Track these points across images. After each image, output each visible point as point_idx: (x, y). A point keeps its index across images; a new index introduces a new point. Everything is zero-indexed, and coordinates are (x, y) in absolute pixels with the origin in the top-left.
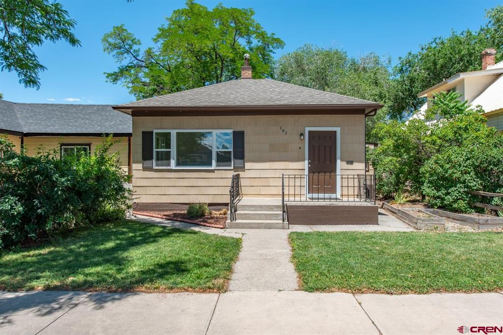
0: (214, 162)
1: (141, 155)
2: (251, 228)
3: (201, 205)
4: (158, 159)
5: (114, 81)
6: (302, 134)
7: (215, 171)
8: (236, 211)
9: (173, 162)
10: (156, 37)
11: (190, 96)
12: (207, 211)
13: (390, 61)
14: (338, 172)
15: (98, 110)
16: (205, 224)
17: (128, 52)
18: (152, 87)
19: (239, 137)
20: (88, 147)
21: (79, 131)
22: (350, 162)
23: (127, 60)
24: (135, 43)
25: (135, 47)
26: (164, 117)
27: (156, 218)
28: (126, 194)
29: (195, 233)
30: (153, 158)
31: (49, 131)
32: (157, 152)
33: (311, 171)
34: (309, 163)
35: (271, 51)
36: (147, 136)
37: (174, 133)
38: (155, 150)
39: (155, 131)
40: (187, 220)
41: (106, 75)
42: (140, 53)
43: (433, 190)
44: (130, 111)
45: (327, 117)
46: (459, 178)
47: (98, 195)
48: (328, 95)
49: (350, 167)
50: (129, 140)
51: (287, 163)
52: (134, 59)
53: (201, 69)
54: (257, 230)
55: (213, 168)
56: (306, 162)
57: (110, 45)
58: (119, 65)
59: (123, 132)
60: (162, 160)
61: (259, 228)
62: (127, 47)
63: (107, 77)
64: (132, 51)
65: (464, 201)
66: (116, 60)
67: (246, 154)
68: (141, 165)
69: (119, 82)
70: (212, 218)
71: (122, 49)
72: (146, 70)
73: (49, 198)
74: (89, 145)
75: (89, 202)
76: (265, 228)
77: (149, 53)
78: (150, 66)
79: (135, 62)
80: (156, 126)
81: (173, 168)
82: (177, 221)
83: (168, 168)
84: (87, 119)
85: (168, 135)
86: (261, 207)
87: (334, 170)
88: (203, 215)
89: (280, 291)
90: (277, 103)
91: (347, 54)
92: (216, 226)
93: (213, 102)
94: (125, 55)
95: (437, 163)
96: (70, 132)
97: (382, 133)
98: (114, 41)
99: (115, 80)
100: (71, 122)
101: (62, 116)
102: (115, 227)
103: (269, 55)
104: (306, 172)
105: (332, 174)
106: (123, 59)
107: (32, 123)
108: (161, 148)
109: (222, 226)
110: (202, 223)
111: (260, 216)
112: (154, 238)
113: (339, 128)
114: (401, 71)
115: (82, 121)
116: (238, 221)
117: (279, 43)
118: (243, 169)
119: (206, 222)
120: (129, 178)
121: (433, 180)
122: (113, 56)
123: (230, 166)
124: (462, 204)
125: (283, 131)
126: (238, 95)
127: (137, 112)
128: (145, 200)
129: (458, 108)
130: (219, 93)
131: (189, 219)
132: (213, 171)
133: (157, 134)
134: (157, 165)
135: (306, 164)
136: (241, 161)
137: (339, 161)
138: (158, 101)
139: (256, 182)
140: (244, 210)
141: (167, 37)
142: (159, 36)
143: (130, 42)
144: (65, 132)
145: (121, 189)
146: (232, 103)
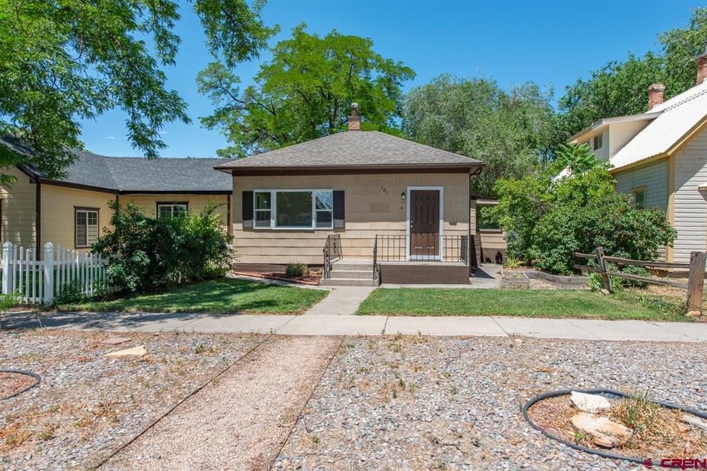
0: (314, 222)
1: (241, 215)
2: (343, 285)
3: (299, 266)
4: (258, 219)
5: (209, 126)
6: (403, 194)
7: (315, 232)
8: (331, 269)
9: (273, 222)
10: (257, 76)
11: (291, 154)
12: (305, 271)
13: (552, 93)
14: (441, 233)
15: (195, 164)
16: (301, 281)
17: (225, 91)
18: (252, 132)
19: (339, 197)
20: (185, 206)
21: (176, 188)
22: (453, 223)
23: (224, 101)
24: (234, 81)
25: (234, 86)
26: (264, 177)
27: (256, 277)
28: (228, 253)
29: (289, 287)
30: (253, 218)
31: (145, 188)
32: (258, 212)
33: (412, 231)
34: (411, 224)
35: (399, 83)
36: (247, 196)
37: (274, 193)
38: (255, 210)
39: (255, 191)
40: (285, 279)
41: (201, 120)
42: (239, 93)
44: (230, 171)
45: (430, 176)
46: (560, 240)
47: (205, 252)
48: (434, 152)
49: (453, 227)
50: (229, 198)
51: (388, 223)
52: (232, 99)
53: (309, 113)
54: (349, 287)
55: (312, 228)
56: (408, 222)
57: (205, 84)
58: (215, 107)
59: (222, 189)
60: (263, 219)
61: (351, 285)
62: (225, 86)
63: (201, 122)
64: (230, 91)
65: (564, 262)
66: (212, 101)
67: (346, 214)
68: (242, 224)
69: (215, 127)
70: (309, 277)
71: (219, 89)
72: (246, 113)
73: (167, 253)
74: (186, 203)
75: (198, 258)
76: (357, 285)
77: (250, 92)
78: (251, 107)
79: (234, 103)
80: (257, 186)
81: (274, 229)
82: (275, 279)
83: (268, 228)
84: (184, 175)
85: (268, 195)
86: (355, 266)
87: (437, 231)
88: (300, 275)
89: (339, 315)
90: (378, 162)
91: (497, 84)
92: (311, 283)
93: (313, 161)
94: (223, 96)
96: (167, 189)
97: (502, 190)
98: (209, 79)
99: (211, 125)
100: (167, 178)
101: (157, 172)
102: (218, 282)
103: (395, 89)
104: (408, 233)
105: (435, 234)
106: (220, 101)
107: (127, 180)
108: (262, 208)
109: (316, 283)
110: (298, 281)
111: (353, 275)
112: (253, 289)
113: (443, 187)
114: (569, 103)
115: (179, 178)
116: (331, 279)
117: (409, 73)
118: (343, 229)
119: (303, 280)
120: (230, 238)
122: (209, 97)
123: (330, 226)
124: (561, 266)
125: (385, 190)
126: (341, 152)
127: (238, 172)
128: (245, 260)
129: (585, 163)
130: (321, 150)
131: (287, 277)
132: (312, 232)
133: (256, 193)
134: (257, 225)
135: (407, 225)
136: (342, 221)
137: (441, 221)
138: (258, 160)
139: (356, 243)
140: (339, 269)
141: (268, 76)
142: (260, 75)
143: (228, 80)
144: (162, 189)
145: (223, 247)
146: (332, 162)
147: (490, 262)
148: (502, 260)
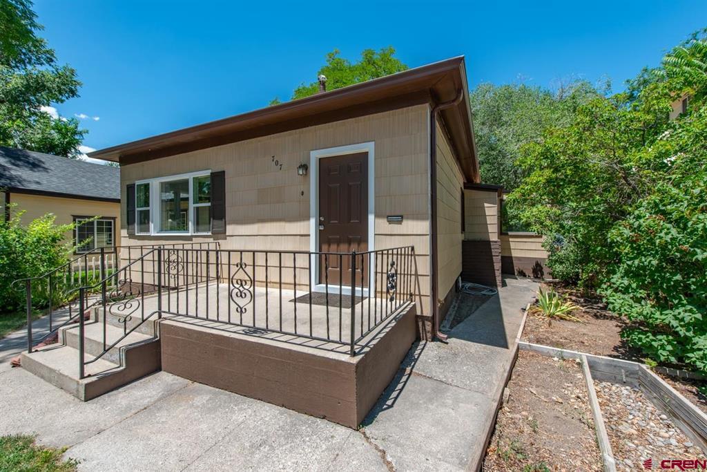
0: (191, 225)
1: (125, 218)
2: (42, 377)
7: (193, 239)
9: (152, 225)
19: (218, 181)
22: (396, 218)
30: (135, 222)
32: (139, 213)
33: (323, 238)
34: (321, 223)
36: (130, 191)
38: (137, 209)
39: (137, 183)
43: (638, 300)
45: (349, 123)
49: (396, 228)
51: (283, 224)
55: (189, 234)
56: (313, 221)
60: (142, 223)
61: (51, 381)
68: (127, 230)
76: (57, 383)
80: (138, 176)
81: (152, 235)
83: (147, 234)
85: (147, 187)
95: (664, 213)
104: (313, 241)
108: (142, 207)
113: (372, 144)
118: (224, 234)
121: (644, 268)
123: (209, 230)
125: (277, 163)
127: (124, 157)
133: (138, 186)
134: (138, 230)
135: (311, 226)
136: (222, 223)
137: (371, 218)
147: (524, 275)
148: (542, 274)
